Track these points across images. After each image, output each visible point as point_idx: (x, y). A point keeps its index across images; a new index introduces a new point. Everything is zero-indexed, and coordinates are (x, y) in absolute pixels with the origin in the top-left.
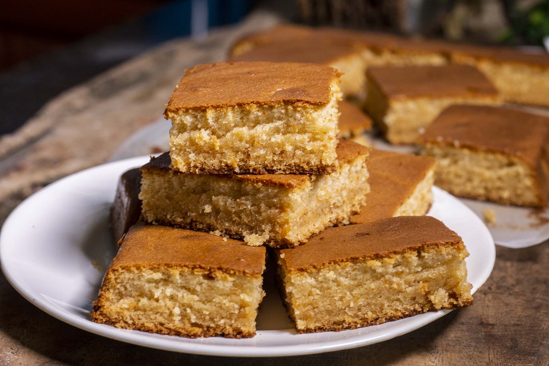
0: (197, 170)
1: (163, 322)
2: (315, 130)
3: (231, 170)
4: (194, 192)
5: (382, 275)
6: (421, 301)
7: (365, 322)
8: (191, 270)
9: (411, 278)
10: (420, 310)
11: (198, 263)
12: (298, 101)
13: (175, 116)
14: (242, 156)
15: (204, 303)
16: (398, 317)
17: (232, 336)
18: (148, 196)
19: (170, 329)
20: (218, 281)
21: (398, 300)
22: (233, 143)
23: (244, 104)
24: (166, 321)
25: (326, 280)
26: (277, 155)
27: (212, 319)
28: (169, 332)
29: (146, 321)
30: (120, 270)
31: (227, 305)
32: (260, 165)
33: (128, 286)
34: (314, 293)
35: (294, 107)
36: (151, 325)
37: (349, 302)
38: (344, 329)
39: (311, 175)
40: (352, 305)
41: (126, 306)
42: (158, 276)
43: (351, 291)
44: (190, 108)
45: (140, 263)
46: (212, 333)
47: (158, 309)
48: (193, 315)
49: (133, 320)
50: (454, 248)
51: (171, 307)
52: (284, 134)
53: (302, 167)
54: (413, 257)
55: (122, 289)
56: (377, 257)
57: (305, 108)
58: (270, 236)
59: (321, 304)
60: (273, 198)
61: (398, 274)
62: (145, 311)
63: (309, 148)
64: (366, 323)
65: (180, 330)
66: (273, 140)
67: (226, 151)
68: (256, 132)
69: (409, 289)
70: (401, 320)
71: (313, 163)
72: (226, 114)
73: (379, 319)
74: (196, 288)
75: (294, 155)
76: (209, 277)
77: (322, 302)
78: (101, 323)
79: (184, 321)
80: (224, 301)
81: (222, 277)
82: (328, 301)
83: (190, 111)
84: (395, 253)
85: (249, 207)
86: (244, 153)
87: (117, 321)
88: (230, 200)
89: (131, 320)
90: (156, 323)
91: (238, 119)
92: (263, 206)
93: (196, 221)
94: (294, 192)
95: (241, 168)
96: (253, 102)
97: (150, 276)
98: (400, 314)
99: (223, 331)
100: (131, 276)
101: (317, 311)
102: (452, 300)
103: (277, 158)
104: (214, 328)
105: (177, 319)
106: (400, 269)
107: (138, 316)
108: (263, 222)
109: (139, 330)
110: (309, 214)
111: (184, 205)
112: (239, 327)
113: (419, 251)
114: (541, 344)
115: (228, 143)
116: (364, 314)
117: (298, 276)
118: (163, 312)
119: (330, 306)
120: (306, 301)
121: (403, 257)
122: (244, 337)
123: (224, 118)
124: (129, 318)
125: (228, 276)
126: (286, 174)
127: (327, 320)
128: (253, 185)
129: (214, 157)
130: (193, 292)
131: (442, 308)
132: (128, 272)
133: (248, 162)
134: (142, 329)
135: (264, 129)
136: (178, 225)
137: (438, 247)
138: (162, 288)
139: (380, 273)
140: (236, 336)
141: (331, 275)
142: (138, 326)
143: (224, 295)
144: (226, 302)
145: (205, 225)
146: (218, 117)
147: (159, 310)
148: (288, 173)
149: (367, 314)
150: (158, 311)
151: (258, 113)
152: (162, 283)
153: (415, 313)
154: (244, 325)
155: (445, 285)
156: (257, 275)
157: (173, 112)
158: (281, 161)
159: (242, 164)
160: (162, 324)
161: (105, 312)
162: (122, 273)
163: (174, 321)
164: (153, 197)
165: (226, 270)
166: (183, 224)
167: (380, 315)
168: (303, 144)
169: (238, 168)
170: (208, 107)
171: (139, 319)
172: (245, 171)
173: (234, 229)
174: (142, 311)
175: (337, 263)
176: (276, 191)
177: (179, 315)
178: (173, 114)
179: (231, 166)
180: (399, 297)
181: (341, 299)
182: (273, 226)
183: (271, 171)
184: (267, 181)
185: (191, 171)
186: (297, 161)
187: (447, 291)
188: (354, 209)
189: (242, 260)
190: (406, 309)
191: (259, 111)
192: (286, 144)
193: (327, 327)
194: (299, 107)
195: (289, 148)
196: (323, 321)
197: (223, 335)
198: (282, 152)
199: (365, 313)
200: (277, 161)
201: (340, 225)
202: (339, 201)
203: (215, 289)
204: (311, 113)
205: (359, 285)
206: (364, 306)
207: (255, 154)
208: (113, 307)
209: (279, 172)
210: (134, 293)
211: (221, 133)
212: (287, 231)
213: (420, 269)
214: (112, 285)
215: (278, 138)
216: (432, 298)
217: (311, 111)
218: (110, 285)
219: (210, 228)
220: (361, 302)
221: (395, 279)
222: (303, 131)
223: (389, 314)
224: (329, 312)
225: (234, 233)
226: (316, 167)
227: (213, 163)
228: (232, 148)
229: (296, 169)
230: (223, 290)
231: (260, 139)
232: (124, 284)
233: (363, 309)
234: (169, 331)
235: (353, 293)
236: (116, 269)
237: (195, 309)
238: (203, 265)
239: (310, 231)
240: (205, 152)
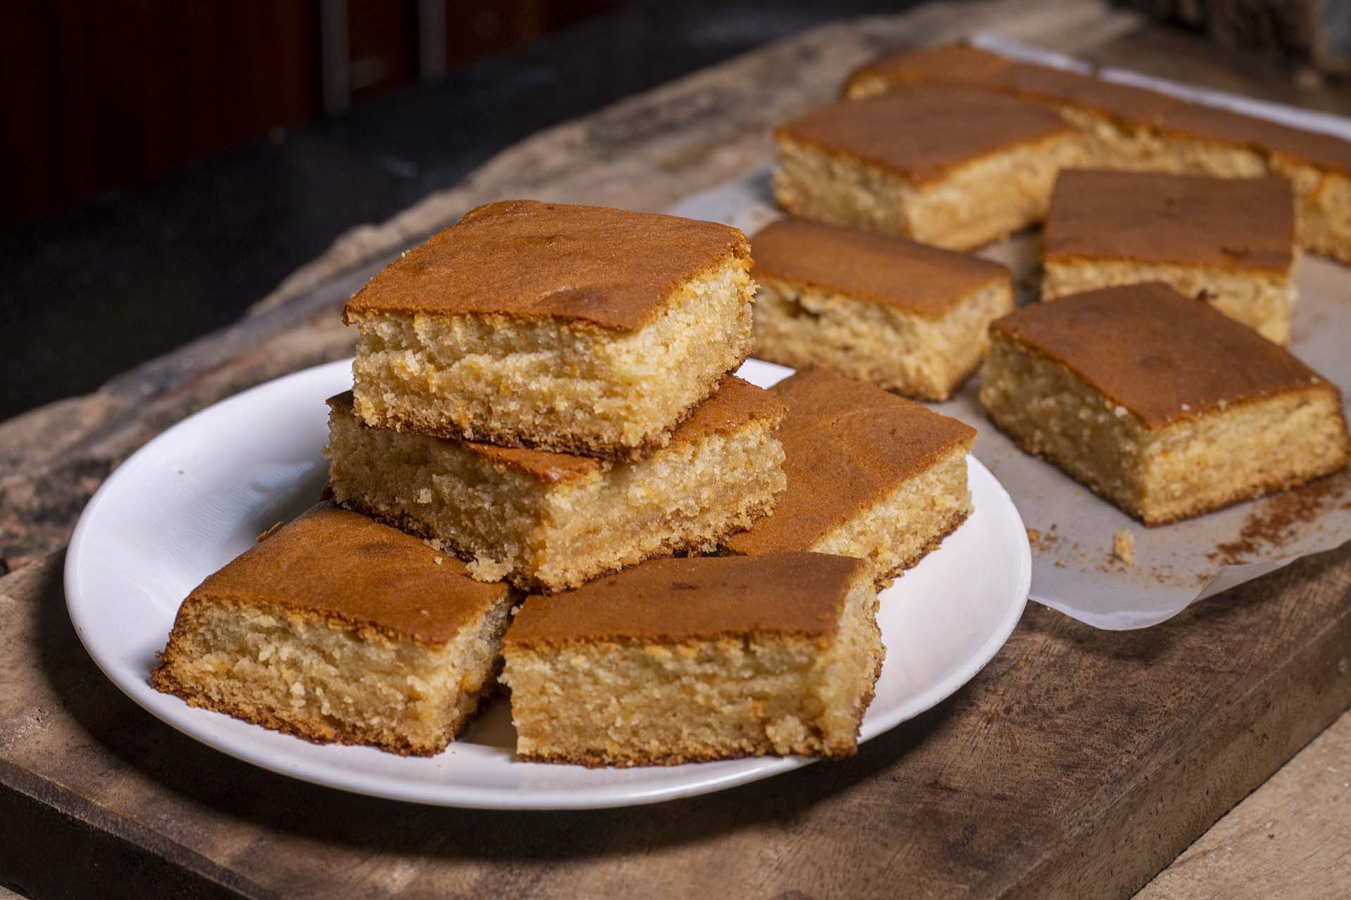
0: (398, 426)
1: (274, 706)
2: (612, 376)
3: (458, 432)
4: (409, 461)
5: (677, 676)
6: (753, 734)
7: (645, 757)
8: (323, 619)
9: (732, 688)
10: (752, 750)
11: (337, 609)
12: (580, 319)
13: (360, 320)
14: (479, 410)
15: (347, 680)
16: (708, 758)
17: (391, 749)
18: (339, 454)
19: (283, 721)
20: (369, 645)
21: (708, 725)
22: (462, 382)
23: (483, 314)
24: (279, 706)
25: (572, 671)
26: (541, 414)
27: (359, 713)
28: (281, 727)
29: (244, 699)
30: (205, 603)
31: (385, 691)
32: (510, 429)
33: (219, 632)
34: (549, 691)
35: (572, 331)
36: (249, 709)
37: (614, 716)
38: (602, 764)
39: (602, 460)
40: (619, 723)
41: (210, 668)
42: (268, 621)
43: (618, 698)
44: (387, 310)
45: (238, 594)
46: (359, 738)
47: (266, 682)
48: (327, 700)
49: (222, 695)
50: (812, 644)
51: (290, 680)
52: (557, 376)
53: (587, 443)
54: (734, 651)
55: (209, 636)
56: (665, 641)
57: (591, 333)
58: (515, 568)
59: (563, 714)
60: (524, 497)
61: (709, 679)
62: (245, 681)
63: (598, 410)
64: (645, 759)
65: (300, 726)
66: (533, 386)
67: (450, 397)
68: (504, 367)
69: (728, 709)
70: (714, 764)
71: (605, 439)
72: (450, 329)
73: (673, 757)
74: (334, 654)
75: (573, 419)
76: (354, 635)
77: (566, 710)
78: (166, 692)
79: (311, 708)
80: (379, 685)
81: (374, 640)
82: (576, 711)
83: (387, 315)
84: (699, 638)
85: (487, 506)
86: (483, 403)
87: (194, 693)
88: (460, 486)
89: (218, 693)
90: (261, 707)
91: (474, 339)
92: (508, 507)
93: (409, 515)
94: (557, 492)
95: (476, 430)
96: (497, 312)
97: (255, 620)
98: (710, 752)
99: (380, 737)
100: (224, 615)
101: (557, 725)
102: (812, 740)
103: (541, 420)
104: (363, 729)
105: (298, 704)
106: (709, 669)
107: (232, 688)
108: (506, 537)
109: (229, 713)
110: (605, 533)
111: (392, 481)
112: (405, 734)
113: (746, 639)
114: (1019, 846)
115: (454, 381)
116: (644, 743)
117: (518, 656)
118: (275, 688)
119: (579, 719)
120: (536, 704)
121: (715, 648)
122: (414, 754)
123: (448, 334)
124: (214, 689)
125: (384, 640)
126: (556, 453)
127: (574, 744)
128: (492, 467)
129: (430, 405)
130: (329, 659)
131: (793, 753)
132: (218, 607)
133: (489, 422)
134: (234, 713)
135: (518, 365)
136: (381, 516)
137: (780, 638)
138: (276, 644)
139: (672, 672)
140: (399, 750)
141: (580, 662)
142: (229, 708)
143: (382, 672)
144: (383, 687)
145: (421, 526)
146: (437, 332)
147: (268, 684)
148: (558, 450)
149: (649, 743)
150: (266, 685)
151: (507, 331)
152: (277, 635)
153: (740, 754)
154: (415, 733)
155: (801, 709)
156: (436, 647)
157: (358, 312)
158: (548, 427)
159: (478, 423)
160: (271, 710)
161: (173, 674)
162: (209, 607)
163: (292, 706)
164: (346, 457)
165: (383, 628)
166: (388, 518)
167: (675, 750)
168: (589, 399)
169: (470, 430)
170: (417, 312)
171: (233, 695)
172: (483, 439)
173: (464, 541)
174: (239, 681)
175: (592, 641)
176: (527, 484)
177: (303, 698)
178: (356, 317)
179: (458, 425)
180: (710, 720)
181: (600, 709)
182: (522, 549)
183: (529, 444)
184: (513, 463)
185: (388, 425)
186: (577, 431)
187: (803, 722)
188: (736, 522)
189: (424, 612)
190: (724, 746)
191: (509, 329)
192: (558, 397)
193: (573, 756)
194: (579, 331)
195: (562, 405)
196: (567, 744)
197: (378, 745)
198: (552, 411)
199: (645, 740)
200: (542, 427)
201: (691, 554)
202: (687, 507)
203: (365, 659)
204: (603, 345)
205: (635, 688)
206: (645, 728)
207: (500, 408)
208: (188, 667)
209: (543, 447)
210: (230, 646)
211: (442, 361)
212: (540, 563)
213: (747, 674)
214: (190, 628)
215: (545, 383)
216: (770, 731)
217: (604, 341)
218: (188, 627)
219: (428, 534)
220: (635, 720)
221: (701, 687)
222: (589, 375)
223: (691, 750)
224: (579, 730)
225: (463, 550)
226: (611, 447)
227: (428, 415)
228: (462, 391)
229: (576, 447)
230: (377, 663)
231: (510, 382)
232: (212, 627)
233: (642, 732)
234: (281, 724)
235: (622, 700)
236: (197, 599)
237: (331, 692)
238: (344, 614)
239: (602, 565)
240: (413, 392)
